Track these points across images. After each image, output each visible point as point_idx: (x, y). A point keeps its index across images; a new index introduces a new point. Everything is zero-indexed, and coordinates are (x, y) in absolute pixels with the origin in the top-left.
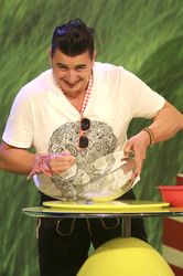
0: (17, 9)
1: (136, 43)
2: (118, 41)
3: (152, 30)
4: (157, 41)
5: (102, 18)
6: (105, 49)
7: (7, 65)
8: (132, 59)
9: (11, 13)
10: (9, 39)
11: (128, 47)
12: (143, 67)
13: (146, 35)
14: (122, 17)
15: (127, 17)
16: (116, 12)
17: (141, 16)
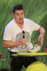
0: (11, 5)
1: (40, 13)
2: (36, 13)
3: (44, 10)
4: (45, 13)
5: (32, 7)
6: (32, 15)
7: (8, 19)
8: (39, 17)
9: (9, 6)
10: (9, 12)
11: (38, 14)
12: (42, 19)
13: (43, 11)
14: (37, 7)
15: (38, 7)
16: (35, 6)
17: (41, 6)
